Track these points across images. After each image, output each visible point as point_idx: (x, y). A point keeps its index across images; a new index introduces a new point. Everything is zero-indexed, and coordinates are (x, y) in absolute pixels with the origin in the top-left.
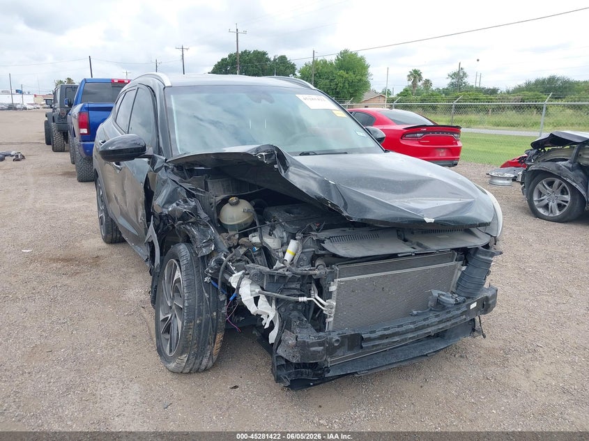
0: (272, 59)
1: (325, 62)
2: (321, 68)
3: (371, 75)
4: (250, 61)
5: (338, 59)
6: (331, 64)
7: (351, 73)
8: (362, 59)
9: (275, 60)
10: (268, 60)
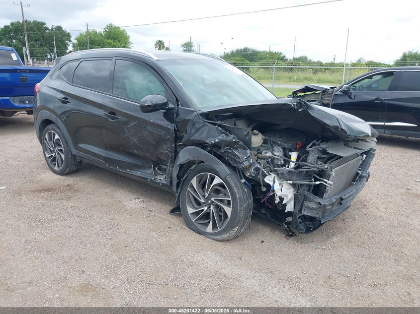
0: (50, 28)
1: (96, 33)
2: (93, 37)
3: (132, 43)
4: (32, 29)
5: (106, 31)
6: (101, 34)
7: (117, 41)
8: (123, 32)
9: (52, 29)
10: (47, 28)
